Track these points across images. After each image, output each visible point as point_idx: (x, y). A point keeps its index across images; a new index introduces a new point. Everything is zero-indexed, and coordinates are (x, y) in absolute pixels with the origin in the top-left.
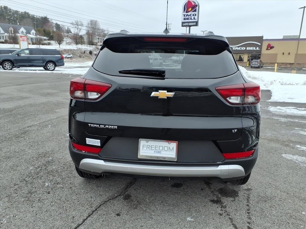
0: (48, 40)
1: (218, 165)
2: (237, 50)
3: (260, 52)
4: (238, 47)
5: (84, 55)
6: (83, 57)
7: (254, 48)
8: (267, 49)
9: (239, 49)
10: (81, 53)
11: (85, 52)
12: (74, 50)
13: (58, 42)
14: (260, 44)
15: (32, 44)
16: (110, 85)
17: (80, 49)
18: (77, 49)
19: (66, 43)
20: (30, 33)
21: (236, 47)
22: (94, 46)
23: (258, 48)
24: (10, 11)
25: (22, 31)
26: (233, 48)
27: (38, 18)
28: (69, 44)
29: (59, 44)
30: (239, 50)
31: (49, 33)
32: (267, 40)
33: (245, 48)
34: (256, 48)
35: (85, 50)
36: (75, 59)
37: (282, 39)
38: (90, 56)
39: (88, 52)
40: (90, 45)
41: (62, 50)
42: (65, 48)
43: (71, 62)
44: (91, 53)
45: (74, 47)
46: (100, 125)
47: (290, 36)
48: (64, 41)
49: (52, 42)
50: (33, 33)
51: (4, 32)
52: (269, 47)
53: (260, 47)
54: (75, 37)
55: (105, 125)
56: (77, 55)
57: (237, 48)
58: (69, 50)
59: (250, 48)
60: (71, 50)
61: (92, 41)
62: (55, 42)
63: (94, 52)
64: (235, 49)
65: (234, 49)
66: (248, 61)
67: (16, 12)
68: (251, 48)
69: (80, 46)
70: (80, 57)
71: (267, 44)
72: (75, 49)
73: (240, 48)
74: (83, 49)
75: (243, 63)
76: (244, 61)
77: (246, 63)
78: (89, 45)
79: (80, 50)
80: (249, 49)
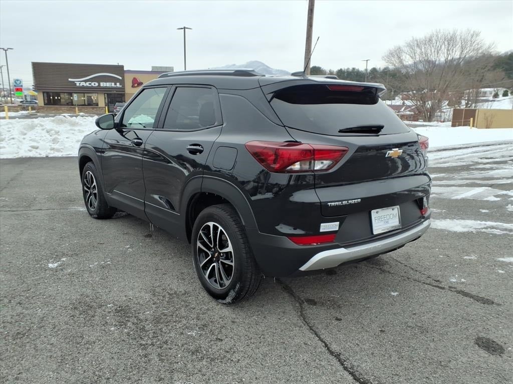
2: (83, 87)
3: (123, 90)
4: (86, 81)
7: (113, 84)
8: (133, 86)
9: (87, 84)
14: (121, 78)
16: (347, 149)
21: (82, 81)
23: (118, 85)
26: (76, 84)
30: (87, 87)
32: (129, 72)
33: (97, 84)
34: (115, 84)
37: (151, 71)
46: (342, 201)
47: (161, 67)
52: (135, 84)
53: (122, 82)
55: (348, 200)
57: (84, 83)
59: (105, 83)
64: (81, 85)
65: (78, 84)
66: (106, 106)
68: (108, 84)
71: (132, 79)
73: (90, 84)
75: (98, 109)
76: (99, 106)
77: (103, 109)
80: (105, 86)
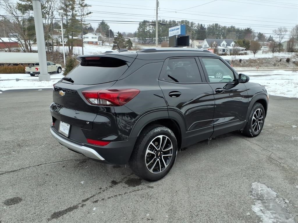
0: (245, 50)
1: (82, 145)
5: (279, 64)
6: (278, 66)
10: (277, 61)
11: (281, 60)
12: (269, 58)
13: (253, 52)
15: (230, 55)
17: (275, 56)
18: (272, 57)
19: (263, 52)
20: (230, 45)
22: (293, 54)
24: (219, 28)
25: (224, 44)
27: (243, 30)
28: (266, 52)
29: (255, 53)
31: (248, 43)
35: (282, 57)
36: (267, 68)
38: (287, 64)
39: (286, 60)
40: (289, 52)
41: (256, 59)
42: (260, 57)
43: (257, 71)
44: (288, 60)
45: (270, 55)
48: (260, 50)
49: (248, 52)
50: (232, 45)
51: (209, 46)
54: (275, 45)
56: (271, 63)
58: (263, 58)
60: (266, 58)
61: (292, 48)
62: (250, 52)
63: (293, 60)
67: (225, 28)
69: (277, 54)
70: (275, 65)
72: (271, 57)
74: (279, 57)
78: (287, 53)
79: (276, 58)
